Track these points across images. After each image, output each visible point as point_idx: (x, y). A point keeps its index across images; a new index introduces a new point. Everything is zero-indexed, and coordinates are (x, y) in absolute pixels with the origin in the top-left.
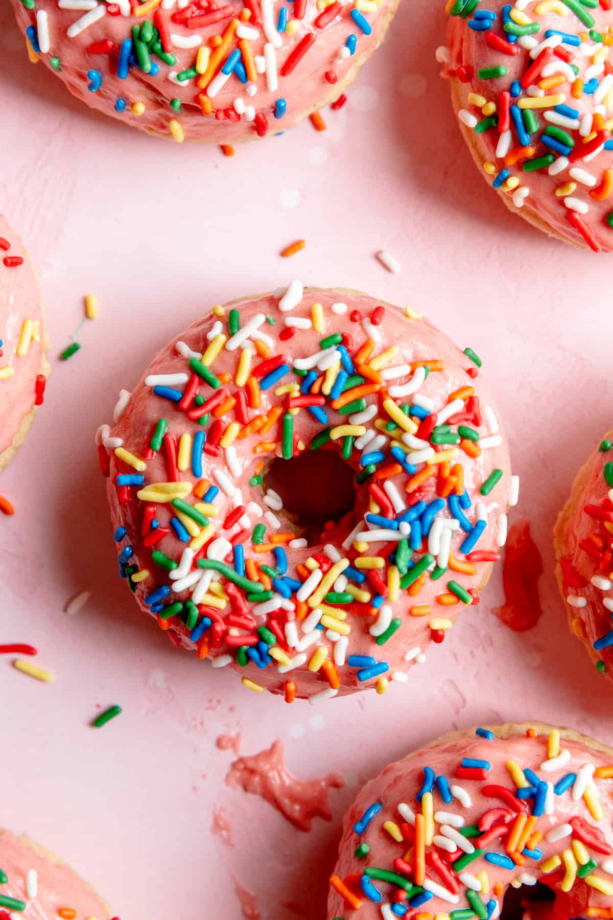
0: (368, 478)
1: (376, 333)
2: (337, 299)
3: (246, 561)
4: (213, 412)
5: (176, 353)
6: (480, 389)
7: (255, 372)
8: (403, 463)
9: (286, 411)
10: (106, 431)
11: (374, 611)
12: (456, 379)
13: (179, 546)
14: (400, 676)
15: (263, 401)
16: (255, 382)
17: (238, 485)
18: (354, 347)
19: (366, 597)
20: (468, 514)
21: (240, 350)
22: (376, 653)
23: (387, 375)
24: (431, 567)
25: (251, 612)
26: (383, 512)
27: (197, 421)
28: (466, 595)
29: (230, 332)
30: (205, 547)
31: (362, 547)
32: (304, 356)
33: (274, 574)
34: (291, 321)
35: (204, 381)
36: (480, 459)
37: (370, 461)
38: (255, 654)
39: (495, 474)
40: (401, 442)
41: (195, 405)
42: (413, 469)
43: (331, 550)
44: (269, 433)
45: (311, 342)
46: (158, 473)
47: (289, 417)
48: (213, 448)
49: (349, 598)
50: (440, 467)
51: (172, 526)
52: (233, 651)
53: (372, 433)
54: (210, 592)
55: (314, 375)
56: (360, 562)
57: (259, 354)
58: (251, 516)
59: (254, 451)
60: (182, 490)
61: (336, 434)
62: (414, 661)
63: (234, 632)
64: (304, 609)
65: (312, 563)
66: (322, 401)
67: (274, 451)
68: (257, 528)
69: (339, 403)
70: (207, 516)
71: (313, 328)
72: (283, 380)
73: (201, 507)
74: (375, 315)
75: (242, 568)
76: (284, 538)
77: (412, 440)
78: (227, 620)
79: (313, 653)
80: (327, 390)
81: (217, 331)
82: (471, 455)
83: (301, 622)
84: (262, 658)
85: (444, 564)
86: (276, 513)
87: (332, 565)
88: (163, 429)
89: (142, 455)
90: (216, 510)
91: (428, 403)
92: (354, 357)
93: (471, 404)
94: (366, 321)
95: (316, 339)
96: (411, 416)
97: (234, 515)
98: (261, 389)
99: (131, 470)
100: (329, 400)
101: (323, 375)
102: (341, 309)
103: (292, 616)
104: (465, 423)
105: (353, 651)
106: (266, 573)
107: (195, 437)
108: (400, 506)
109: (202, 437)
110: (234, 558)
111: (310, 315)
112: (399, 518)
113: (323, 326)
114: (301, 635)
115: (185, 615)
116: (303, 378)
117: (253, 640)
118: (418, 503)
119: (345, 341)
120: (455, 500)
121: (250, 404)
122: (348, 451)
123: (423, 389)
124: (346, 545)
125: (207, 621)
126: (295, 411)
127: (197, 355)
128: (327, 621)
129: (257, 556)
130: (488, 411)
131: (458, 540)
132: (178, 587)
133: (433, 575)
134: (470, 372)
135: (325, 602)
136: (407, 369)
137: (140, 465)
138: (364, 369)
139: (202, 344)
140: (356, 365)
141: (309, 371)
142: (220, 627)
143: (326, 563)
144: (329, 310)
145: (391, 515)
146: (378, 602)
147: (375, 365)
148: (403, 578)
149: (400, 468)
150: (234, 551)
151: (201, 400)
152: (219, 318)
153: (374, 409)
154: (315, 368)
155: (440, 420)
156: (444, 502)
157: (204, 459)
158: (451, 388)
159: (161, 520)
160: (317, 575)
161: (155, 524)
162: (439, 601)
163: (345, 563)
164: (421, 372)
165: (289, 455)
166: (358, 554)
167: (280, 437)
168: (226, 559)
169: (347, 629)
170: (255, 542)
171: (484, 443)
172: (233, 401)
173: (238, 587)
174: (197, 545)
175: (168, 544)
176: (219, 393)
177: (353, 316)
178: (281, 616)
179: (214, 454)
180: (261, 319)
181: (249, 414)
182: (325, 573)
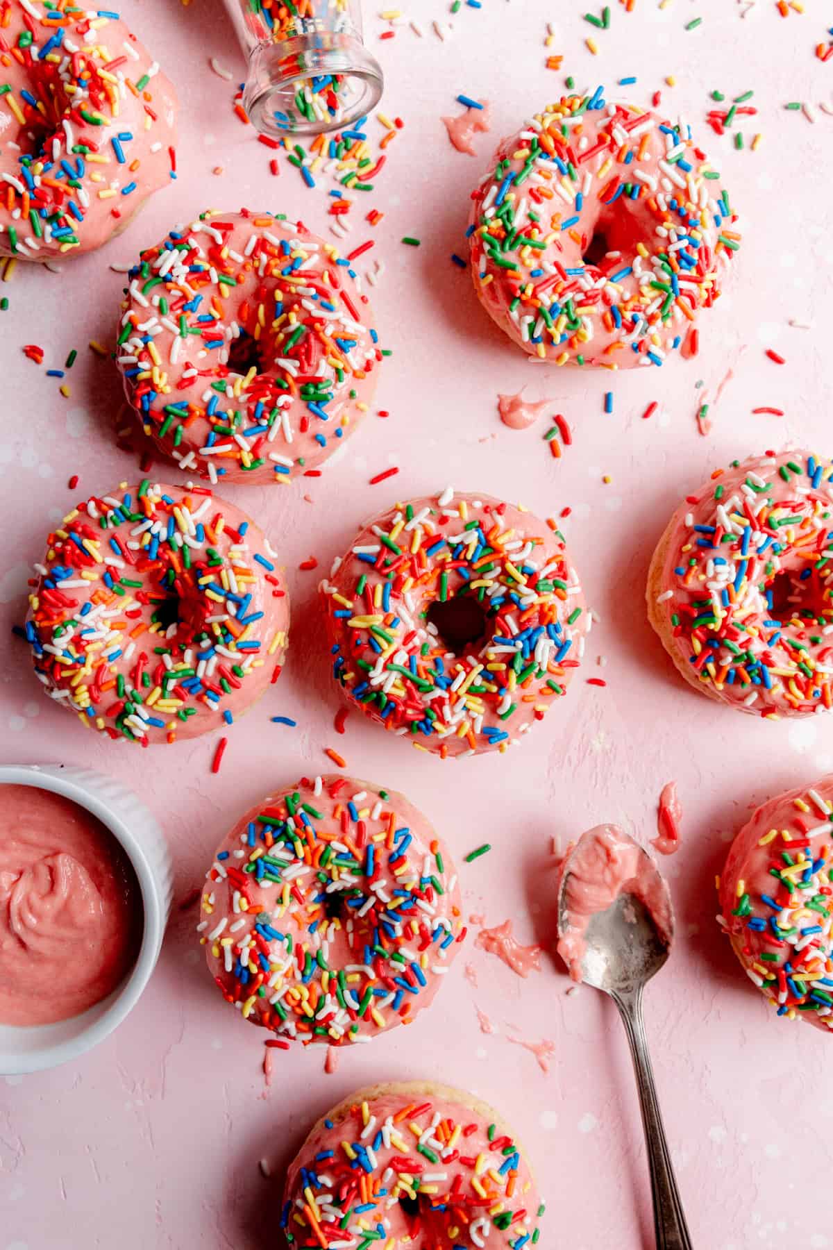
0: (493, 613)
1: (501, 520)
2: (476, 499)
3: (418, 666)
4: (396, 570)
5: (372, 533)
6: (567, 556)
7: (423, 545)
8: (518, 604)
9: (443, 571)
10: (325, 583)
11: (500, 698)
12: (552, 550)
13: (376, 655)
14: (515, 742)
15: (429, 564)
16: (423, 551)
17: (412, 618)
18: (487, 529)
19: (494, 689)
20: (560, 636)
21: (414, 531)
22: (501, 726)
23: (508, 547)
24: (536, 670)
25: (421, 699)
26: (504, 635)
27: (386, 576)
28: (559, 689)
29: (407, 518)
30: (391, 658)
31: (492, 657)
32: (455, 535)
33: (435, 674)
34: (446, 512)
35: (391, 550)
36: (568, 601)
37: (496, 602)
38: (423, 726)
39: (577, 611)
40: (517, 590)
41: (385, 565)
42: (524, 608)
43: (471, 659)
44: (432, 585)
45: (460, 526)
46: (361, 609)
47: (444, 575)
48: (396, 593)
49: (484, 690)
50: (542, 606)
51: (370, 643)
52: (409, 724)
53: (497, 585)
54: (394, 686)
55: (461, 547)
56: (490, 667)
57: (426, 533)
58: (421, 638)
59: (423, 596)
60: (377, 620)
61: (474, 586)
62: (524, 732)
63: (410, 712)
64: (455, 697)
65: (459, 667)
66: (466, 564)
67: (434, 597)
68: (424, 646)
69: (477, 565)
70: (392, 637)
71: (461, 517)
72: (441, 550)
73: (389, 631)
74: (500, 509)
75: (415, 671)
76: (441, 652)
77: (524, 589)
78: (405, 703)
79: (460, 726)
80: (469, 556)
81: (398, 520)
82: (562, 598)
83: (453, 705)
84: (428, 729)
85: (544, 668)
86: (434, 637)
87: (472, 668)
88: (364, 581)
89: (350, 598)
90: (398, 633)
91: (534, 565)
92: (487, 535)
93: (561, 566)
94: (495, 512)
95: (463, 524)
96: (523, 573)
97: (409, 636)
98: (428, 556)
99: (343, 607)
100: (471, 563)
101: (467, 547)
102: (478, 505)
103: (447, 702)
104: (557, 578)
105: (486, 724)
106: (430, 673)
107: (385, 586)
108: (515, 631)
109: (390, 586)
110: (410, 664)
111: (458, 508)
112: (515, 638)
113: (467, 515)
114: (453, 714)
115: (379, 698)
116: (454, 549)
117: (422, 717)
118: (528, 629)
119: (481, 525)
120: (551, 627)
121: (420, 566)
122: (482, 596)
123: (531, 556)
124: (481, 655)
125: (393, 704)
126: (449, 571)
127: (386, 534)
128: (470, 705)
129: (424, 663)
130: (572, 572)
131: (554, 653)
132: (375, 682)
133: (537, 675)
134: (561, 546)
135: (468, 692)
136: (521, 544)
137: (349, 605)
138: (493, 543)
139: (389, 527)
140: (488, 541)
141: (458, 544)
142: (401, 708)
143: (469, 668)
144: (470, 506)
145: (509, 637)
146: (503, 692)
147: (501, 541)
148: (519, 677)
149: (515, 607)
150: (410, 659)
151: (389, 562)
152: (400, 510)
153: (499, 570)
154: (462, 543)
155: (542, 576)
156: (544, 628)
157: (391, 601)
158: (549, 556)
159: (363, 639)
160: (462, 675)
161: (359, 642)
162: (541, 692)
163: (481, 667)
164: (529, 545)
165: (445, 599)
166: (490, 662)
167: (439, 588)
168: (405, 665)
169: (482, 710)
170: (422, 654)
171: (570, 591)
172: (409, 564)
173: (412, 681)
174: (386, 655)
175: (368, 655)
176: (400, 558)
177: (486, 510)
178: (440, 702)
179: (397, 597)
180: (427, 510)
181: (420, 572)
182: (468, 674)
